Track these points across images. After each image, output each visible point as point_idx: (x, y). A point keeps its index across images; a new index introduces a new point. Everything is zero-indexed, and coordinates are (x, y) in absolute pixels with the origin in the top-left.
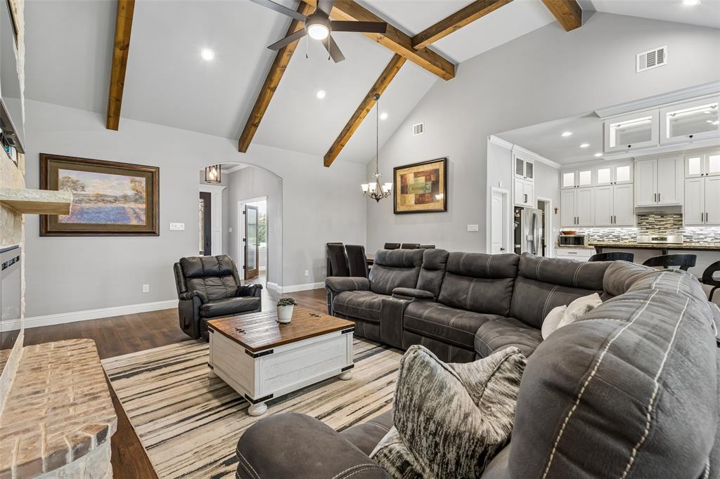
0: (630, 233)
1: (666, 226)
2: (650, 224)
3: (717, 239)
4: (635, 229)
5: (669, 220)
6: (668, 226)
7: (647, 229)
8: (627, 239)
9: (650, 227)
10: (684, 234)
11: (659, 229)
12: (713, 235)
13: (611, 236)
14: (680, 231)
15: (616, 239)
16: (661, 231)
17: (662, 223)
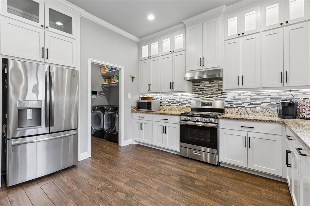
0: (187, 98)
1: (212, 91)
2: (201, 90)
3: (252, 104)
4: (191, 95)
5: (215, 86)
6: (214, 91)
7: (199, 94)
8: (185, 104)
9: (201, 92)
10: (226, 99)
11: (207, 94)
12: (249, 100)
13: (175, 101)
14: (223, 96)
15: (178, 104)
16: (209, 96)
17: (210, 89)
